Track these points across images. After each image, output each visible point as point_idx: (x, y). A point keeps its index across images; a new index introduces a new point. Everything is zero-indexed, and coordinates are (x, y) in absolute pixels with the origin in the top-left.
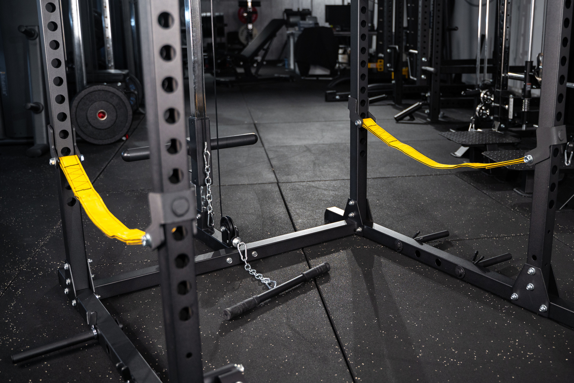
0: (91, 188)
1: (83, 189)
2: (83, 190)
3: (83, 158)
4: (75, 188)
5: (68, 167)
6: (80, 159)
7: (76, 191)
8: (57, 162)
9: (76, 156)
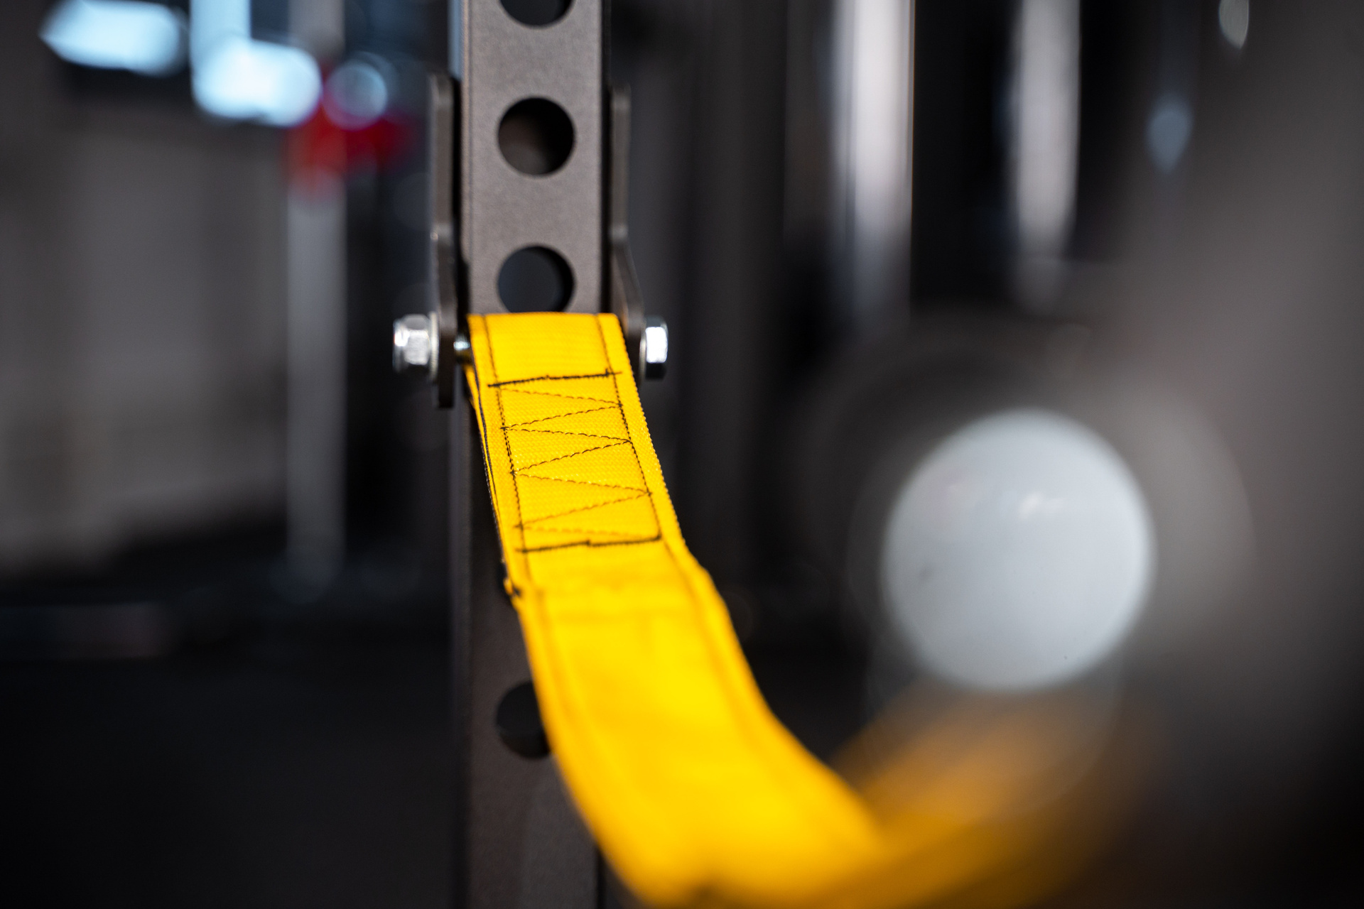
0: (658, 538)
1: (583, 538)
2: (587, 543)
3: (656, 345)
4: (520, 526)
5: (519, 387)
6: (633, 344)
7: (525, 551)
8: (446, 343)
9: (609, 322)
